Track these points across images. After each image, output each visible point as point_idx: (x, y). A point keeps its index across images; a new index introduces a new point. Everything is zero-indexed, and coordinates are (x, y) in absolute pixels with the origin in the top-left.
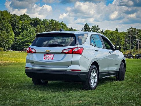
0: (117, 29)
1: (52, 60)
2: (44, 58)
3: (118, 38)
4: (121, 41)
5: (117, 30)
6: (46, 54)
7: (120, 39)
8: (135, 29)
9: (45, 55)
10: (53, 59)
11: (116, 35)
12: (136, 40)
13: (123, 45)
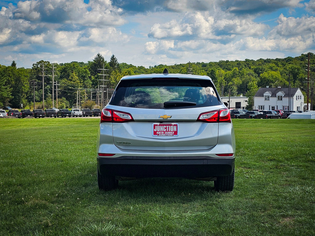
0: (14, 62)
1: (175, 137)
2: (155, 133)
3: (18, 80)
4: (24, 86)
5: (14, 64)
6: (159, 124)
7: (20, 81)
8: (49, 62)
9: (155, 125)
10: (176, 133)
11: (14, 75)
12: (53, 83)
13: (27, 93)
